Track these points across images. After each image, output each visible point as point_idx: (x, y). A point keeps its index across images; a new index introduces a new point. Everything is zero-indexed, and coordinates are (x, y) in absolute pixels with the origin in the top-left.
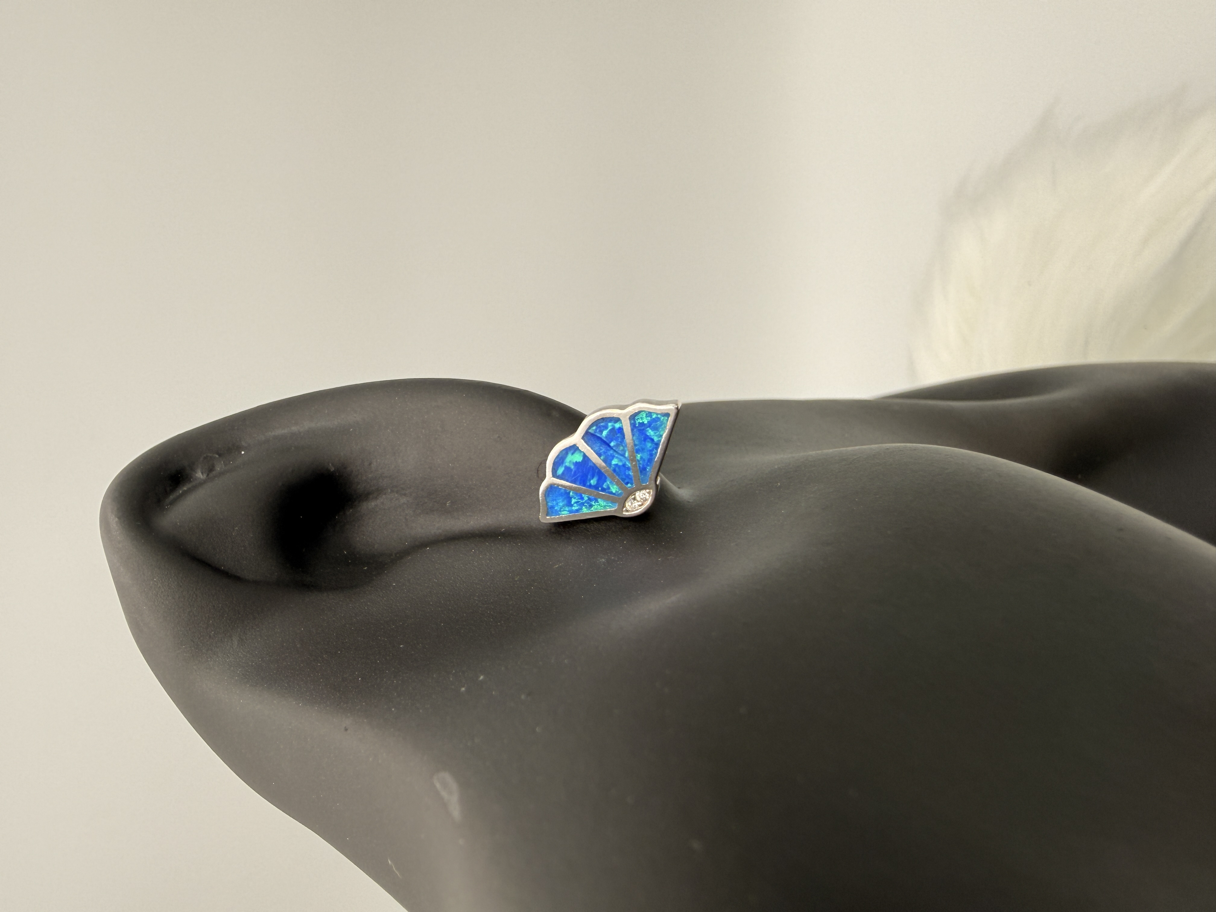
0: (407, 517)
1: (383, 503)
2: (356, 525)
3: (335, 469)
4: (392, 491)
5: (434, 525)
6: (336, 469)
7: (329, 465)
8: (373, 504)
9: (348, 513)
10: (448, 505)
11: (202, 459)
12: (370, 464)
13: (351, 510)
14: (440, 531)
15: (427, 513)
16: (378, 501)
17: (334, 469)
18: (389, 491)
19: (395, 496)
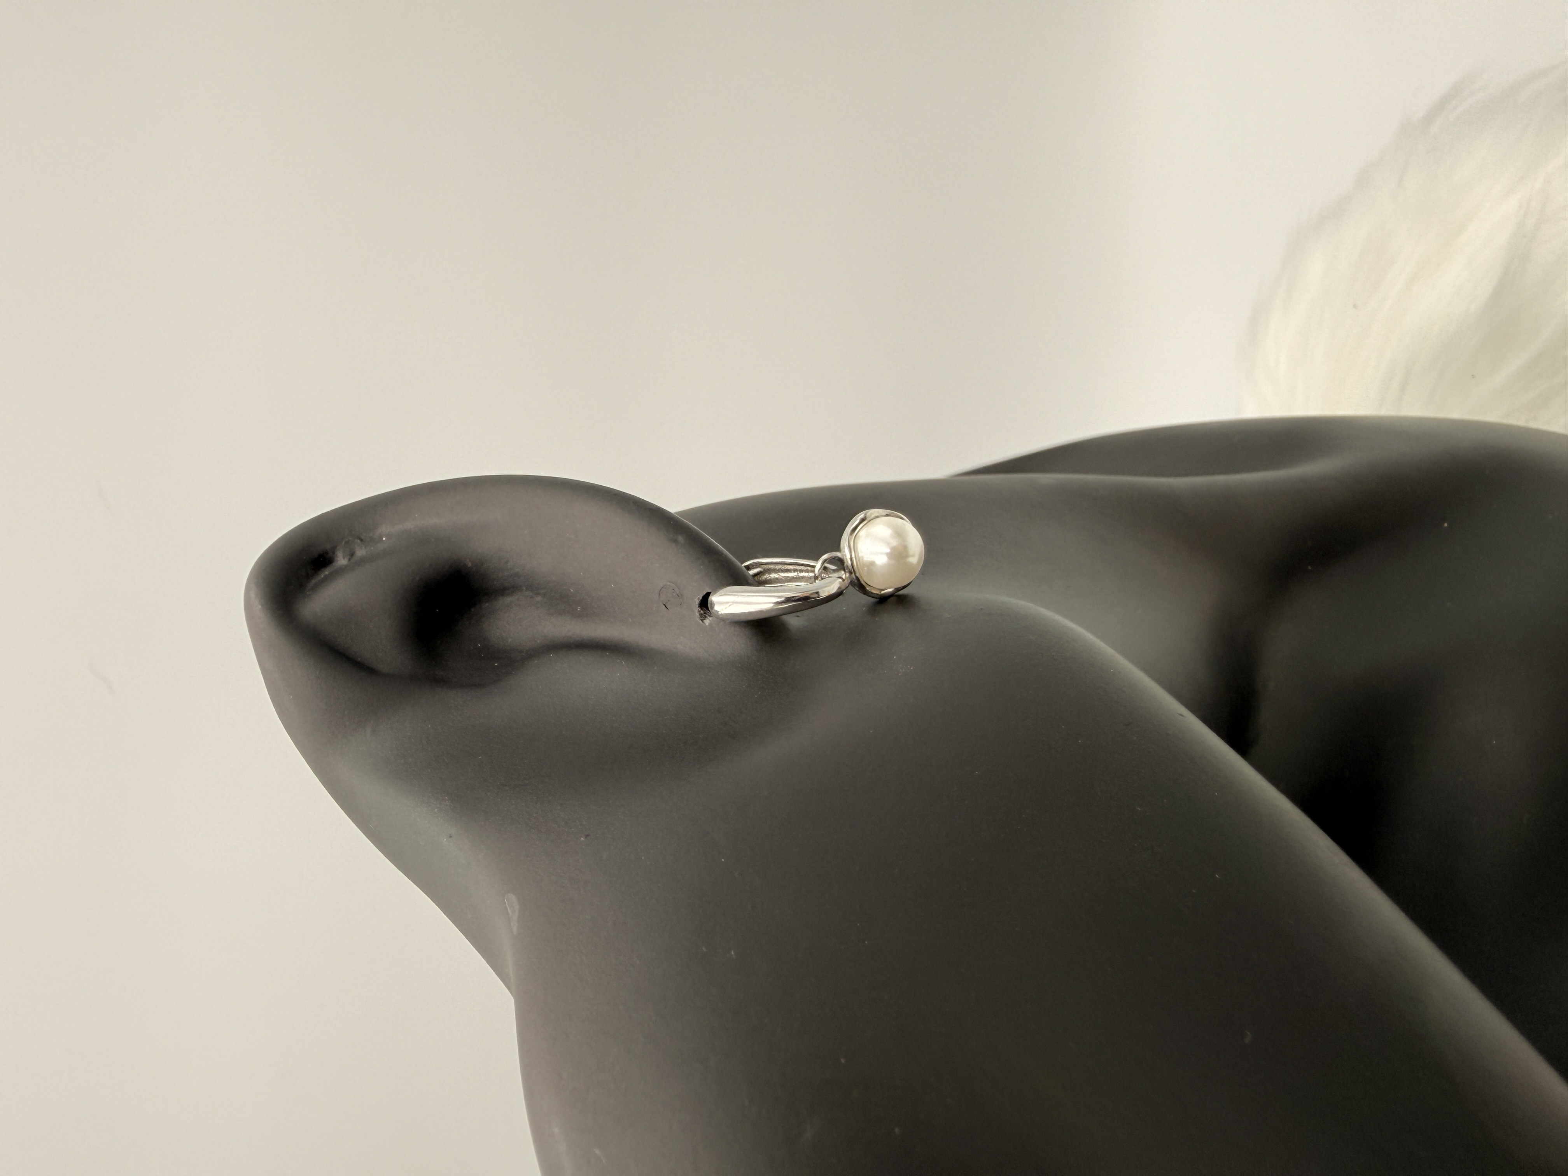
2: (491, 618)
3: (472, 565)
4: (527, 589)
5: (564, 628)
7: (466, 560)
8: (507, 600)
9: (484, 607)
10: (578, 609)
11: (343, 543)
12: (507, 562)
13: (487, 604)
14: (568, 635)
15: (559, 615)
16: (513, 597)
18: (524, 589)
19: (531, 594)
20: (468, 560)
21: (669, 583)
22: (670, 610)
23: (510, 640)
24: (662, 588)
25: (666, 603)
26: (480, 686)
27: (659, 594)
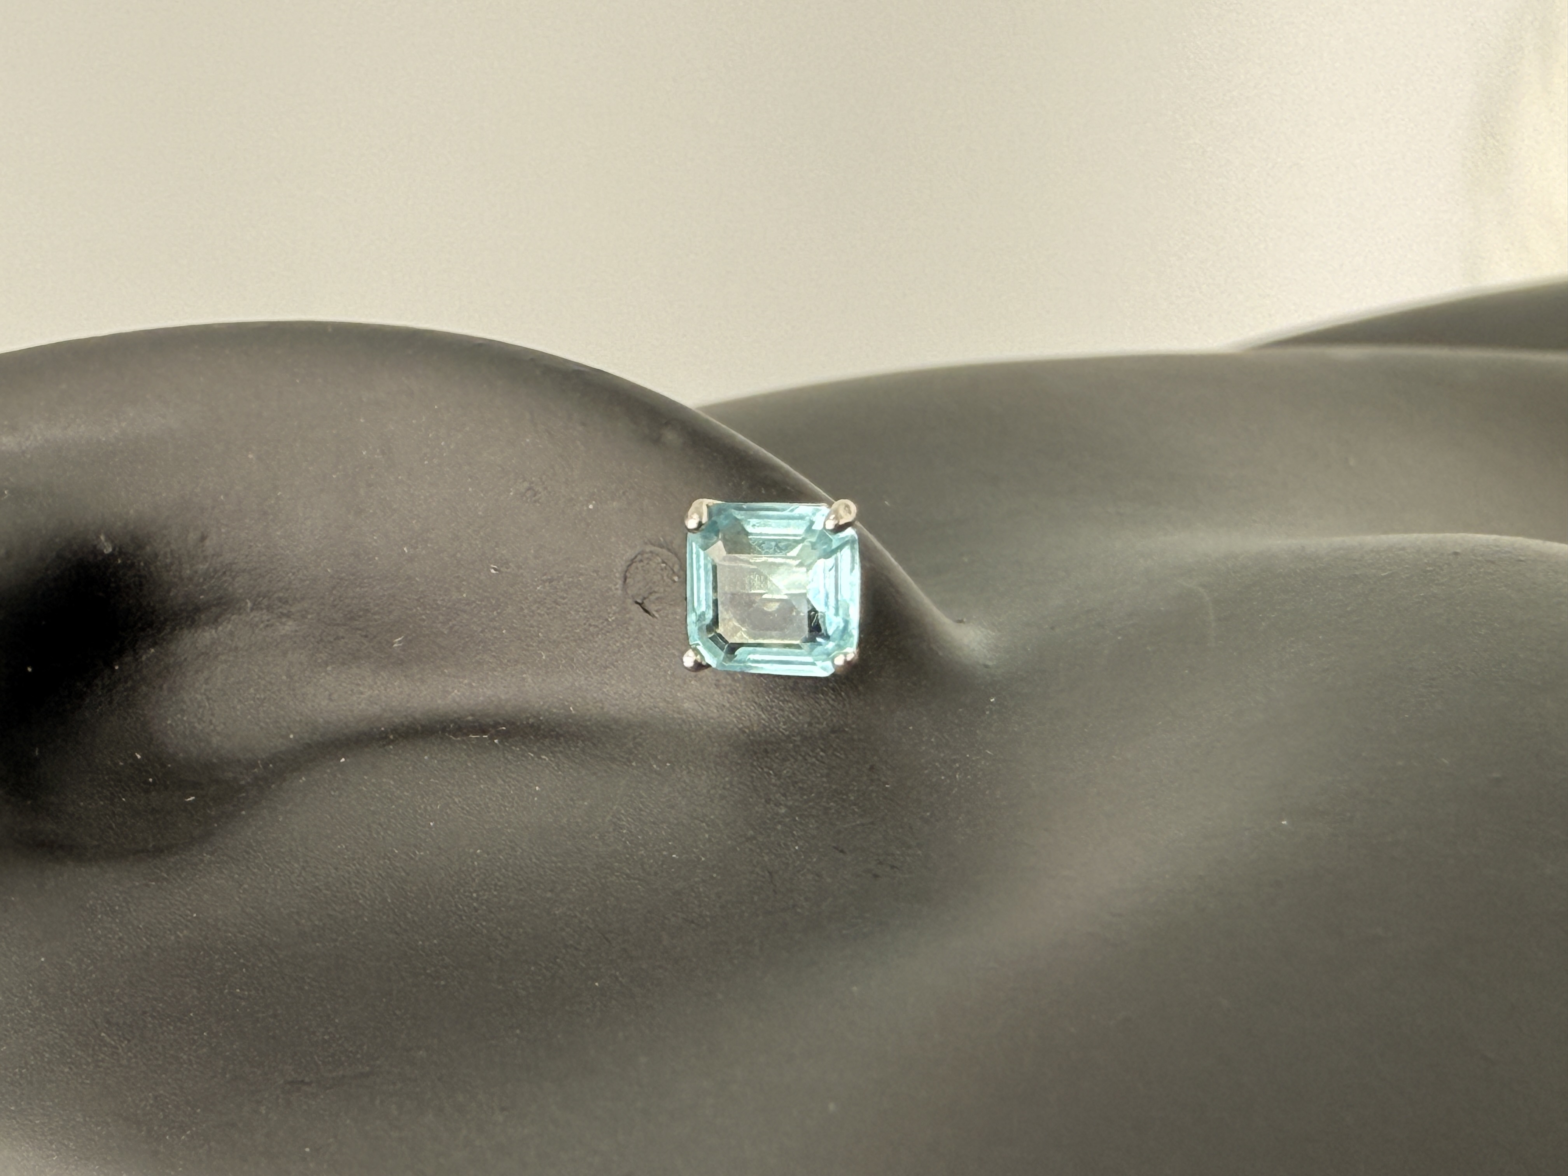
0: (293, 671)
1: (231, 634)
2: (165, 686)
3: (114, 549)
4: (256, 607)
5: (362, 693)
6: (117, 549)
7: (98, 537)
8: (206, 636)
9: (144, 658)
10: (395, 645)
12: (203, 538)
13: (152, 650)
14: (377, 709)
15: (343, 664)
16: (220, 628)
17: (110, 550)
18: (249, 605)
19: (265, 617)
20: (102, 538)
21: (648, 548)
22: (657, 615)
23: (215, 740)
24: (633, 561)
25: (645, 598)
26: (158, 851)
27: (625, 578)
